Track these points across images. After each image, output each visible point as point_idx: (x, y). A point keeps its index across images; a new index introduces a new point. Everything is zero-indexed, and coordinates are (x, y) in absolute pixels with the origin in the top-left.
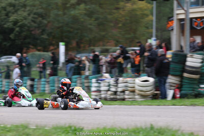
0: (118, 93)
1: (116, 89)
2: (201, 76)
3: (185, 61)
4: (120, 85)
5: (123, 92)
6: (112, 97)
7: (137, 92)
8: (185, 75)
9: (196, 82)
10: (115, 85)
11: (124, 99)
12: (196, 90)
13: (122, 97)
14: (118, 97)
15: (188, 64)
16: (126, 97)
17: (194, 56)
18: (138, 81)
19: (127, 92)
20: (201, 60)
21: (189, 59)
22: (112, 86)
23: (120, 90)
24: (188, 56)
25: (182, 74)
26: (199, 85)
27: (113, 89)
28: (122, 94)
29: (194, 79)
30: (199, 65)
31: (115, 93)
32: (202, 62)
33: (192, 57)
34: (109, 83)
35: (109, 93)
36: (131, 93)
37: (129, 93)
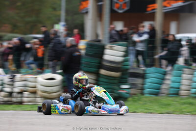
0: (14, 95)
1: (12, 89)
2: (123, 74)
3: (102, 54)
4: (17, 84)
5: (21, 93)
6: (6, 99)
7: (39, 93)
8: (103, 72)
9: (116, 81)
10: (11, 83)
11: (21, 103)
12: (115, 91)
13: (19, 99)
14: (14, 100)
15: (106, 57)
16: (25, 99)
17: (115, 48)
18: (41, 79)
19: (26, 94)
20: (122, 53)
21: (107, 51)
22: (6, 86)
23: (16, 90)
24: (107, 47)
25: (98, 71)
26: (119, 86)
27: (8, 89)
28: (20, 95)
29: (114, 78)
30: (120, 59)
31: (10, 94)
32: (124, 56)
33: (111, 48)
34: (2, 80)
35: (3, 94)
36: (32, 95)
37: (29, 94)
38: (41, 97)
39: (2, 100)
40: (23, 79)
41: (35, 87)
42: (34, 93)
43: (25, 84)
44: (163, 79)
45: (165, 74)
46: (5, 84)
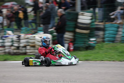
0: (21, 48)
1: (19, 44)
2: (91, 31)
3: (77, 18)
4: (22, 41)
5: (25, 47)
6: (15, 51)
7: (37, 47)
8: (78, 30)
9: (86, 36)
10: (18, 41)
11: (25, 54)
12: (86, 43)
13: (24, 51)
14: (21, 51)
15: (79, 21)
16: (28, 51)
17: (85, 14)
18: (38, 37)
19: (28, 47)
20: (90, 18)
21: (80, 17)
23: (22, 45)
24: (80, 14)
25: (75, 30)
26: (89, 39)
27: (16, 45)
28: (24, 48)
30: (89, 22)
31: (18, 48)
33: (82, 15)
34: (12, 39)
35: (13, 48)
36: (32, 48)
37: (30, 48)
39: (12, 52)
40: (26, 38)
41: (34, 43)
42: (34, 47)
43: (27, 41)
44: (117, 31)
45: (118, 28)
46: (14, 41)
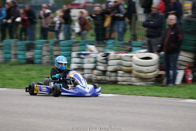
0: (108, 73)
1: (105, 67)
4: (110, 62)
5: (115, 71)
6: (99, 77)
7: (134, 72)
10: (104, 61)
11: (115, 82)
13: (113, 78)
14: (108, 78)
16: (119, 79)
19: (120, 72)
23: (110, 68)
27: (101, 67)
28: (113, 74)
31: (104, 72)
34: (95, 58)
35: (95, 72)
36: (127, 75)
37: (123, 74)
38: (136, 77)
39: (95, 78)
40: (118, 57)
41: (131, 66)
42: (130, 72)
43: (118, 63)
46: (98, 62)
